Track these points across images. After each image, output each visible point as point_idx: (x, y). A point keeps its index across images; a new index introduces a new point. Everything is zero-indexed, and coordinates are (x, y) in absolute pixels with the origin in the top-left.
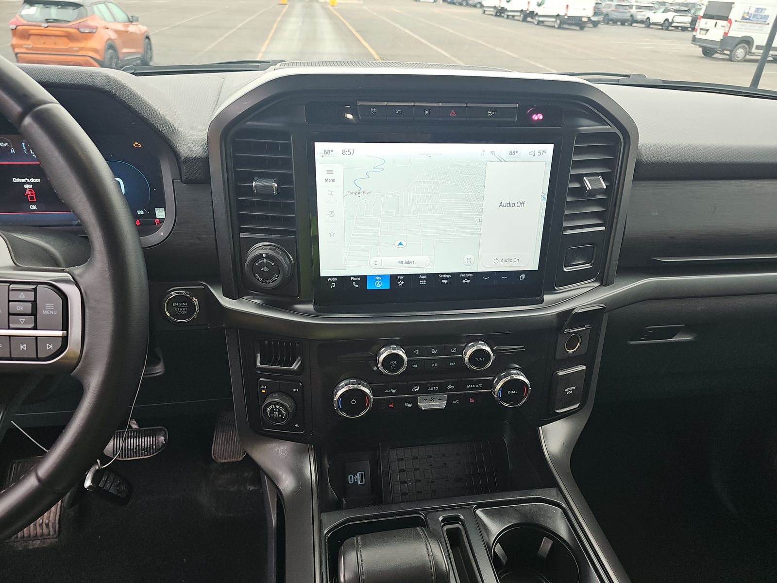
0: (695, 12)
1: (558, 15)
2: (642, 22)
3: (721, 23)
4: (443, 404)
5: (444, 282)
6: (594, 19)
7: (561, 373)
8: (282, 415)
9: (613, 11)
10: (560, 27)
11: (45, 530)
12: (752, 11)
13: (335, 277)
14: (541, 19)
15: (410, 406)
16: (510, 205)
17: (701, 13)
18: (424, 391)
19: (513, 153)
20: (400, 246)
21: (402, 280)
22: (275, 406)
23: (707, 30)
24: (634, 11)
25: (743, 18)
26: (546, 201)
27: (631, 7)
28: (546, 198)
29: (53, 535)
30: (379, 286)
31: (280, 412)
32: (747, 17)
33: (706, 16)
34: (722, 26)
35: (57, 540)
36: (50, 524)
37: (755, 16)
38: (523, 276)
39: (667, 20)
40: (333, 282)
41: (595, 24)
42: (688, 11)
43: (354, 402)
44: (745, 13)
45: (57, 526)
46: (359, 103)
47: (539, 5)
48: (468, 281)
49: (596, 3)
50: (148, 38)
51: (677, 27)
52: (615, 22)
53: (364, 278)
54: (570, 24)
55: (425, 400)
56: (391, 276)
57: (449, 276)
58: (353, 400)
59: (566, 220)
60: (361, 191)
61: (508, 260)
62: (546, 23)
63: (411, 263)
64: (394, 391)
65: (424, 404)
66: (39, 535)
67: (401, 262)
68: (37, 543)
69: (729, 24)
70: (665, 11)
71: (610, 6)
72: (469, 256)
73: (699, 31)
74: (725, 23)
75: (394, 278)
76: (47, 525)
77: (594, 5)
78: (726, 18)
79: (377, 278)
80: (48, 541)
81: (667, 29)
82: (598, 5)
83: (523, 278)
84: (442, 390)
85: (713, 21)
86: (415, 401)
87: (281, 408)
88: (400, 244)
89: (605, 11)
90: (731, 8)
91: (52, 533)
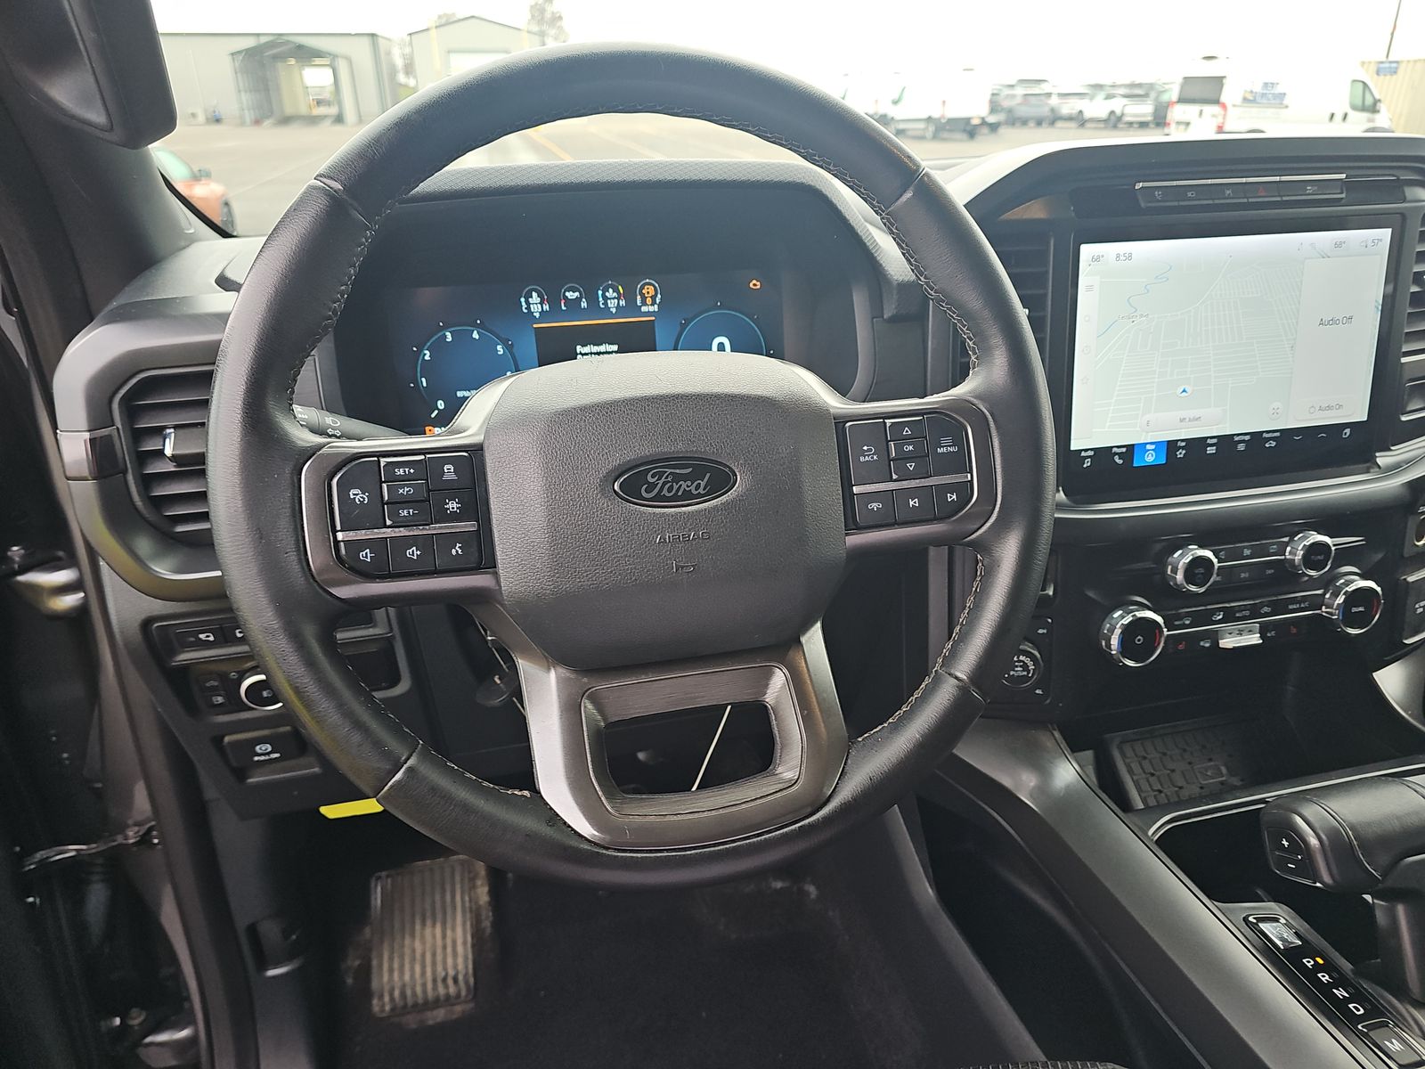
0: (1157, 97)
1: (930, 118)
2: (1070, 118)
3: (1210, 110)
4: (1255, 639)
5: (1241, 447)
6: (992, 119)
7: (1411, 579)
8: (1029, 672)
9: (1019, 104)
10: (935, 137)
11: (452, 990)
12: (1258, 88)
13: (1091, 449)
14: (901, 126)
15: (1207, 645)
16: (1333, 322)
17: (1174, 96)
18: (1230, 616)
19: (1338, 245)
20: (1184, 393)
21: (1183, 448)
22: (1018, 658)
23: (1188, 124)
24: (1054, 101)
25: (1245, 99)
26: (1380, 313)
27: (1049, 95)
28: (1380, 308)
29: (466, 996)
30: (1150, 458)
31: (1025, 667)
32: (1251, 98)
33: (1182, 100)
34: (1214, 116)
35: (471, 1005)
36: (461, 977)
37: (1263, 95)
38: (1348, 431)
39: (1112, 113)
40: (1088, 457)
41: (994, 127)
42: (1146, 95)
43: (1139, 640)
44: (1246, 91)
45: (472, 981)
46: (1139, 186)
47: (895, 102)
48: (1273, 444)
49: (993, 94)
50: (227, 204)
51: (1130, 124)
52: (1024, 122)
53: (1131, 448)
54: (951, 131)
55: (1230, 634)
56: (1169, 442)
57: (1247, 438)
58: (1139, 637)
59: (1407, 341)
60: (1135, 314)
61: (1329, 408)
62: (910, 133)
63: (1197, 419)
64: (1187, 622)
65: (1228, 642)
66: (442, 998)
67: (1182, 420)
68: (440, 1015)
69: (1222, 112)
70: (1109, 97)
71: (1013, 96)
72: (1276, 405)
73: (1173, 126)
74: (1215, 109)
75: (1172, 446)
76: (455, 980)
77: (988, 97)
78: (1217, 102)
79: (1148, 447)
80: (458, 1009)
81: (1115, 127)
82: (995, 97)
83: (1348, 434)
84: (1255, 613)
85: (1195, 108)
86: (1214, 637)
87: (1027, 661)
88: (1184, 391)
89: (1006, 104)
90: (1222, 86)
91: (463, 993)
